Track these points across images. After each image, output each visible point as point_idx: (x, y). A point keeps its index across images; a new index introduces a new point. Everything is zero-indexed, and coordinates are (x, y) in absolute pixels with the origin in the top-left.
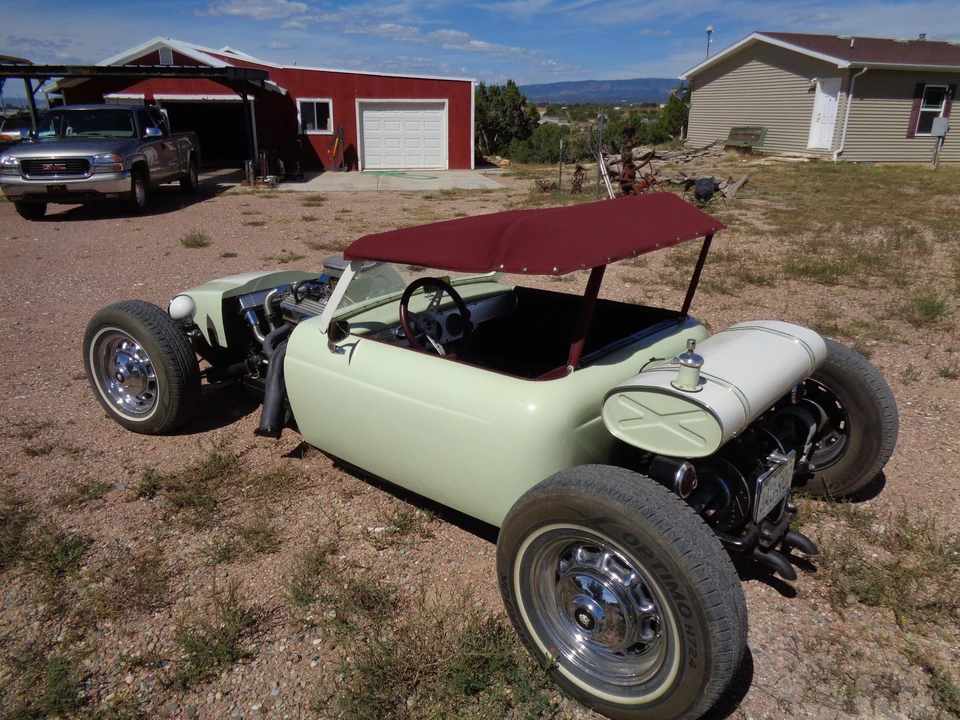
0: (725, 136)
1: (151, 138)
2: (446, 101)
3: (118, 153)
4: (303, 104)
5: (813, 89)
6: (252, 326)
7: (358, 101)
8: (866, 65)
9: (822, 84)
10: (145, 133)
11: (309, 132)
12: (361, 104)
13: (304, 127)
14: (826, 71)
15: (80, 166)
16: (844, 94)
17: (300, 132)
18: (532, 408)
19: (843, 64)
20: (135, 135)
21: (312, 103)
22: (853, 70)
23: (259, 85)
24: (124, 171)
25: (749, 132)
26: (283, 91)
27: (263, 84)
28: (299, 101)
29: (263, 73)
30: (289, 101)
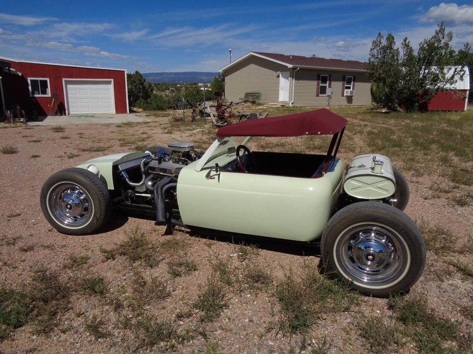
0: (243, 96)
2: (112, 80)
4: (32, 81)
5: (278, 76)
7: (64, 80)
8: (299, 66)
9: (282, 74)
11: (36, 96)
12: (66, 81)
13: (33, 93)
14: (283, 69)
16: (291, 78)
17: (31, 96)
19: (290, 66)
21: (37, 81)
22: (294, 69)
23: (8, 71)
25: (254, 95)
26: (20, 74)
27: (9, 69)
28: (29, 80)
29: (9, 64)
30: (23, 80)
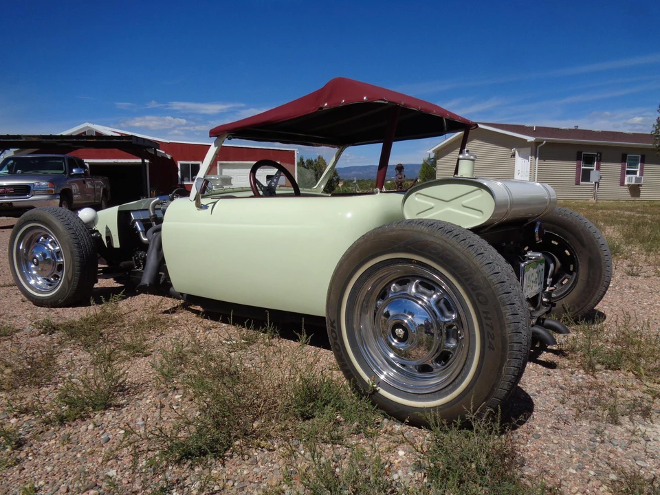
1: (76, 175)
3: (51, 182)
4: (182, 165)
5: (513, 155)
6: (139, 233)
8: (545, 140)
9: (519, 152)
10: (72, 172)
11: (185, 183)
12: (221, 164)
13: (183, 180)
14: (521, 144)
15: (25, 190)
16: (533, 157)
17: (180, 183)
18: (349, 215)
19: (530, 139)
20: (65, 173)
21: (189, 164)
22: (537, 143)
23: (153, 153)
24: (56, 194)
26: (169, 157)
27: (155, 151)
28: (179, 163)
29: (157, 145)
30: (172, 163)
